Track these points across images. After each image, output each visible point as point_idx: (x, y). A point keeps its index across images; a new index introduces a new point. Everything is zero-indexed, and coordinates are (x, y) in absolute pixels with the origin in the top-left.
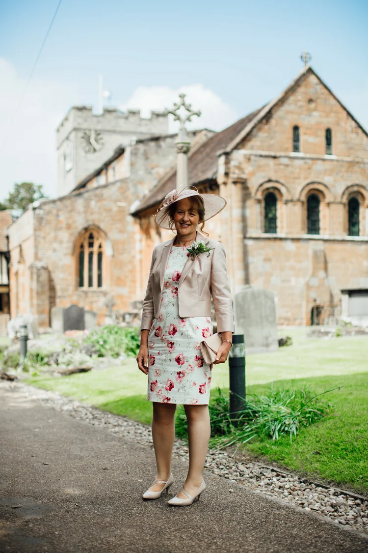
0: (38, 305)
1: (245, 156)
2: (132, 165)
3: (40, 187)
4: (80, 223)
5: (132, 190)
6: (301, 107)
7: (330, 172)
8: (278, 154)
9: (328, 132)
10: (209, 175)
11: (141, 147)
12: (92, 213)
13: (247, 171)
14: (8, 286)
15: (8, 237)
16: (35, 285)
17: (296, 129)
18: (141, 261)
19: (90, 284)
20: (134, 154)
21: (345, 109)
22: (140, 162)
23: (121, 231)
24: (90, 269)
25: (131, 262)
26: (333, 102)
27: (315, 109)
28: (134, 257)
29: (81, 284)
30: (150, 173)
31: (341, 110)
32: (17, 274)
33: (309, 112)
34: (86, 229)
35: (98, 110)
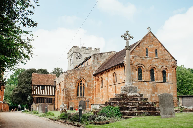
0: (65, 101)
1: (132, 56)
2: (93, 61)
3: (62, 69)
4: (78, 77)
5: (93, 68)
6: (148, 43)
7: (157, 62)
8: (142, 57)
9: (156, 50)
10: (121, 62)
11: (96, 56)
12: (82, 75)
13: (133, 61)
14: (55, 96)
15: (55, 82)
16: (64, 95)
17: (147, 49)
18: (96, 89)
19: (81, 96)
20: (94, 58)
21: (161, 44)
22: (96, 60)
23: (90, 80)
24: (81, 91)
25: (93, 89)
26: (157, 42)
27: (152, 44)
28: (94, 87)
29: (78, 95)
30: (98, 64)
31: (160, 44)
32: (58, 92)
33: (151, 44)
34: (80, 79)
35: (80, 47)
